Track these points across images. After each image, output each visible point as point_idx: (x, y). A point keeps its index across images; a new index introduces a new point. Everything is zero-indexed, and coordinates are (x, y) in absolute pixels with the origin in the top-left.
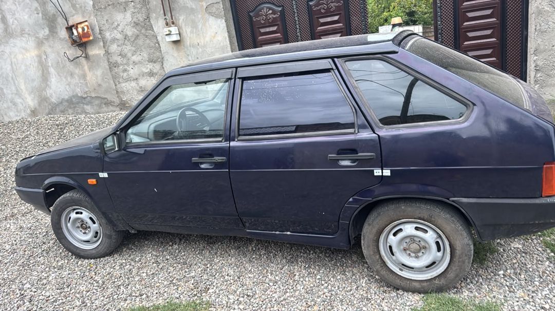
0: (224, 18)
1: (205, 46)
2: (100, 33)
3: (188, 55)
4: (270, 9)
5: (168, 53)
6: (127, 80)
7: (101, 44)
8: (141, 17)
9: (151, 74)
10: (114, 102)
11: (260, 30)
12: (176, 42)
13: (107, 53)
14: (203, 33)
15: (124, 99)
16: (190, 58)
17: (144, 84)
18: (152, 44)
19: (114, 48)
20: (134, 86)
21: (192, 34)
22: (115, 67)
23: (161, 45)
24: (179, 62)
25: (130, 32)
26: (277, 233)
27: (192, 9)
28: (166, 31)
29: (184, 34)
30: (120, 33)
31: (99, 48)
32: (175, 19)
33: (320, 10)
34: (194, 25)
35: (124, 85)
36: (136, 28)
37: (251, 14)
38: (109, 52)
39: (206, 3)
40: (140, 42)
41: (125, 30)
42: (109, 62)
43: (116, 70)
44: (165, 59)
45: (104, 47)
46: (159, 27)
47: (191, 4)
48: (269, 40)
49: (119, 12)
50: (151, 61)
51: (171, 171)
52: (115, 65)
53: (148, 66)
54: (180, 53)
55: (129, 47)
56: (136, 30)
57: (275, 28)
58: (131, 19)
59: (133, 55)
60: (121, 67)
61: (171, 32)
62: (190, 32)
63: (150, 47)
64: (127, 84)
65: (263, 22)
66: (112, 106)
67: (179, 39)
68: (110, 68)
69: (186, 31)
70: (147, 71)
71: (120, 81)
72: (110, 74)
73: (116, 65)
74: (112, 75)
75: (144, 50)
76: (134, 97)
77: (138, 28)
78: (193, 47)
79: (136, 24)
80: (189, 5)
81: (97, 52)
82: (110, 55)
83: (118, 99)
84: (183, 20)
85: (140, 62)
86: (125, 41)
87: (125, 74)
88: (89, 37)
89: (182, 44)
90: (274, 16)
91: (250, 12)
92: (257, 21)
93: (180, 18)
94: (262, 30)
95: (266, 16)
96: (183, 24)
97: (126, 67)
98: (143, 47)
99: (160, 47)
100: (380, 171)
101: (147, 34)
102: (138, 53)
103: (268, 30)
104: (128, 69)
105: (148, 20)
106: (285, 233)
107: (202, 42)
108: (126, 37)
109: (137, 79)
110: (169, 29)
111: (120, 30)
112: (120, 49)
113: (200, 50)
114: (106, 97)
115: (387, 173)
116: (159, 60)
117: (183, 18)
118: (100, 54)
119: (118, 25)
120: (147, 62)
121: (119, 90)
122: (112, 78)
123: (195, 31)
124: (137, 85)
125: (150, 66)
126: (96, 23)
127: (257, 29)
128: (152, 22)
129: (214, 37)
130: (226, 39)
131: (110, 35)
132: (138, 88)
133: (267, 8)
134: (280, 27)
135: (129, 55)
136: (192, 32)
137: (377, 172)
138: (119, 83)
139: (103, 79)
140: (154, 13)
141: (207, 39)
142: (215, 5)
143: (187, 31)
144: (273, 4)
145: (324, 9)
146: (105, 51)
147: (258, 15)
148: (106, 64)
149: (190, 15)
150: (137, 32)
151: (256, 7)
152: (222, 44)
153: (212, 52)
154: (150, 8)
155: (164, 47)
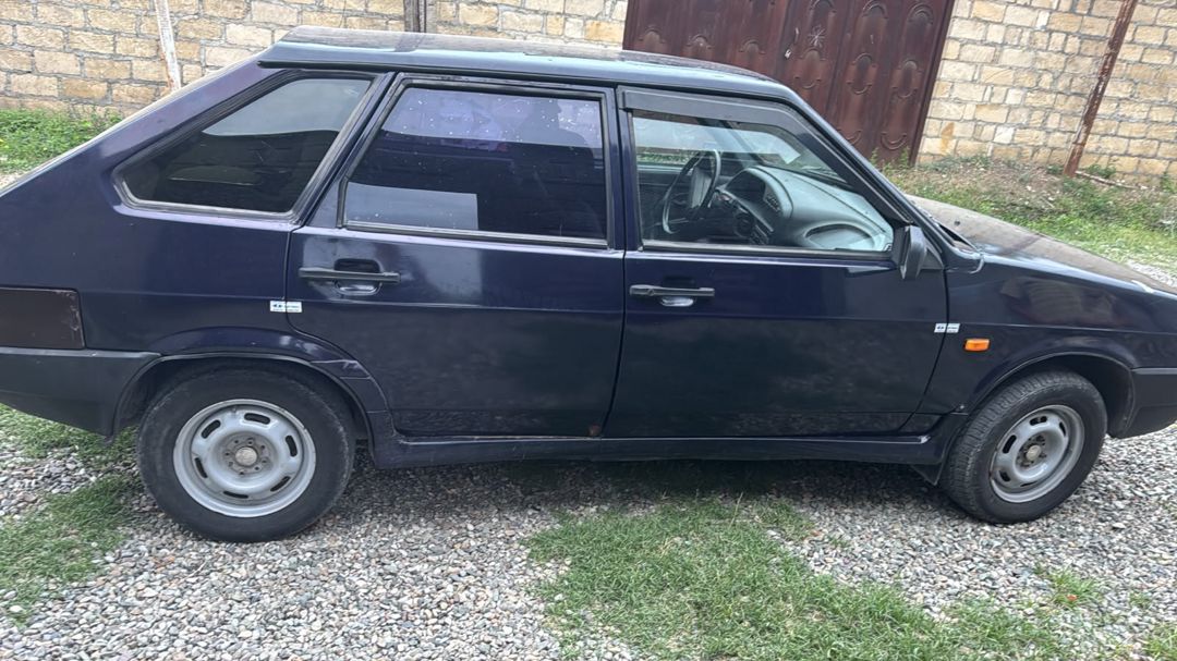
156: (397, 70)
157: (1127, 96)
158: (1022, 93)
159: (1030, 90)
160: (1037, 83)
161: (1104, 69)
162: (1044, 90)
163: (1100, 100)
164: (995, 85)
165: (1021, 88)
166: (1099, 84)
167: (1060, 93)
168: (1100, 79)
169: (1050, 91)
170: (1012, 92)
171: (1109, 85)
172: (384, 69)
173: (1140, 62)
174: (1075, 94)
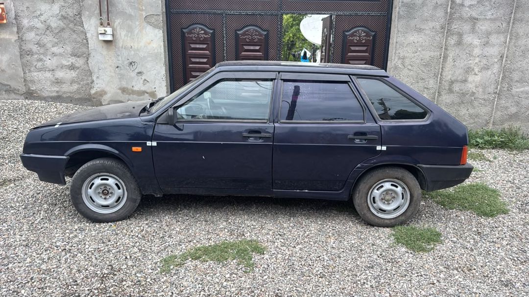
0: (162, 29)
1: (138, 50)
2: (15, 19)
3: (119, 55)
4: (202, 29)
5: (96, 50)
6: (40, 70)
7: (15, 29)
8: (71, 12)
9: (72, 67)
10: (18, 90)
11: (191, 45)
12: (107, 42)
13: (21, 39)
14: (138, 38)
15: (32, 89)
16: (120, 58)
17: (61, 76)
18: (79, 39)
19: (31, 36)
20: (48, 76)
21: (126, 38)
22: (28, 55)
23: (89, 42)
24: (107, 61)
25: (54, 23)
26: (298, 191)
27: (130, 15)
28: (101, 30)
29: (118, 36)
30: (42, 23)
31: (12, 33)
32: (111, 21)
33: (245, 39)
34: (130, 30)
35: (35, 74)
36: (63, 22)
37: (184, 30)
38: (24, 39)
39: (146, 13)
40: (66, 35)
41: (49, 21)
42: (20, 49)
43: (29, 58)
44: (92, 55)
45: (18, 33)
46: (91, 25)
47: (129, 11)
48: (197, 55)
49: (45, 3)
50: (74, 55)
51: (222, 143)
52: (28, 53)
53: (70, 59)
54: (110, 53)
55: (50, 38)
56: (62, 24)
57: (205, 46)
58: (59, 12)
59: (53, 46)
60: (36, 56)
61: (106, 31)
62: (125, 35)
63: (77, 42)
64: (40, 74)
65: (194, 39)
66: (15, 93)
67: (112, 39)
68: (21, 55)
69: (120, 34)
70: (67, 64)
71: (32, 69)
72: (19, 61)
73: (30, 53)
74: (22, 63)
75: (68, 43)
76: (46, 87)
77: (65, 21)
78: (124, 48)
79: (64, 18)
80: (128, 12)
81: (7, 37)
82: (24, 42)
83: (24, 87)
84: (119, 23)
85: (61, 55)
86: (46, 31)
87: (39, 64)
88: (3, 20)
89: (114, 44)
90: (206, 36)
91: (184, 29)
92: (189, 37)
93: (116, 20)
94: (193, 46)
95: (198, 34)
96: (118, 28)
97: (42, 57)
98: (68, 40)
99: (88, 44)
100: (380, 147)
101: (75, 29)
102: (61, 45)
103: (198, 46)
104: (44, 58)
105: (78, 17)
106: (304, 191)
107: (135, 46)
108: (48, 28)
109: (53, 70)
110: (105, 28)
111: (42, 20)
112: (38, 38)
113: (133, 52)
114: (9, 84)
115: (384, 148)
116: (84, 55)
117: (119, 21)
118: (10, 40)
119: (41, 15)
120: (70, 56)
121: (28, 79)
122: (21, 66)
123: (129, 35)
124: (52, 76)
125: (72, 60)
126: (13, 8)
127: (188, 44)
128: (83, 19)
129: (149, 44)
130: (161, 47)
131: (28, 23)
132: (54, 80)
133: (200, 28)
134: (210, 46)
135: (49, 45)
136: (126, 35)
137: (379, 148)
138: (30, 71)
139: (9, 65)
140: (88, 11)
141: (142, 44)
142: (155, 17)
143: (122, 34)
144: (206, 26)
145: (248, 38)
146: (18, 37)
147: (190, 32)
148: (17, 51)
149: (127, 20)
150: (64, 25)
151: (190, 26)
152: (156, 51)
153: (144, 57)
154: (83, 5)
155: (92, 43)
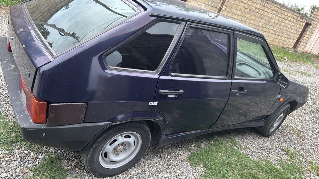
156: (187, 21)
157: (225, 9)
158: (205, 5)
159: (207, 5)
160: (208, 3)
161: (223, 3)
162: (209, 5)
163: (221, 10)
164: (200, 2)
165: (205, 4)
166: (221, 6)
167: (212, 6)
168: (222, 5)
169: (210, 6)
170: (203, 5)
171: (224, 6)
172: (183, 21)
173: (228, 1)
174: (215, 7)
